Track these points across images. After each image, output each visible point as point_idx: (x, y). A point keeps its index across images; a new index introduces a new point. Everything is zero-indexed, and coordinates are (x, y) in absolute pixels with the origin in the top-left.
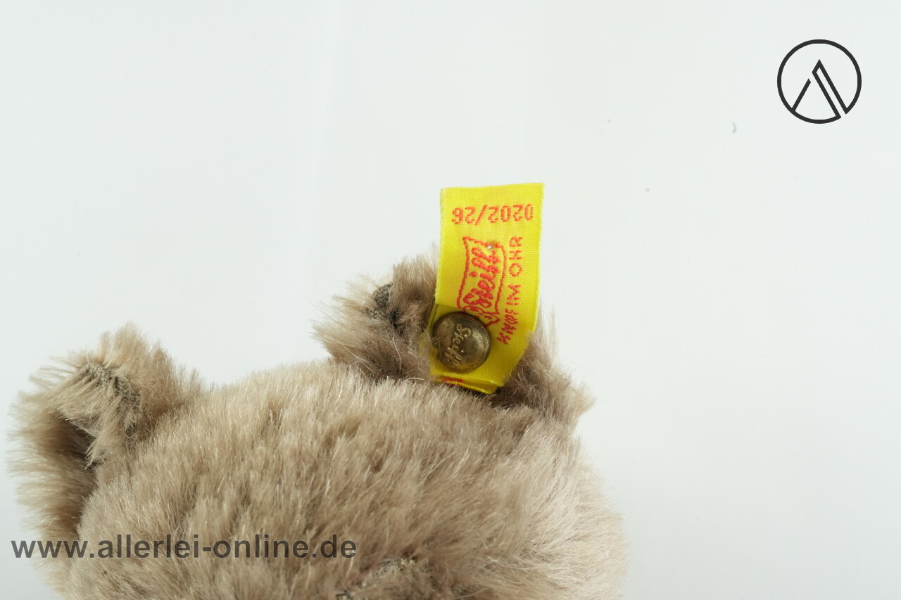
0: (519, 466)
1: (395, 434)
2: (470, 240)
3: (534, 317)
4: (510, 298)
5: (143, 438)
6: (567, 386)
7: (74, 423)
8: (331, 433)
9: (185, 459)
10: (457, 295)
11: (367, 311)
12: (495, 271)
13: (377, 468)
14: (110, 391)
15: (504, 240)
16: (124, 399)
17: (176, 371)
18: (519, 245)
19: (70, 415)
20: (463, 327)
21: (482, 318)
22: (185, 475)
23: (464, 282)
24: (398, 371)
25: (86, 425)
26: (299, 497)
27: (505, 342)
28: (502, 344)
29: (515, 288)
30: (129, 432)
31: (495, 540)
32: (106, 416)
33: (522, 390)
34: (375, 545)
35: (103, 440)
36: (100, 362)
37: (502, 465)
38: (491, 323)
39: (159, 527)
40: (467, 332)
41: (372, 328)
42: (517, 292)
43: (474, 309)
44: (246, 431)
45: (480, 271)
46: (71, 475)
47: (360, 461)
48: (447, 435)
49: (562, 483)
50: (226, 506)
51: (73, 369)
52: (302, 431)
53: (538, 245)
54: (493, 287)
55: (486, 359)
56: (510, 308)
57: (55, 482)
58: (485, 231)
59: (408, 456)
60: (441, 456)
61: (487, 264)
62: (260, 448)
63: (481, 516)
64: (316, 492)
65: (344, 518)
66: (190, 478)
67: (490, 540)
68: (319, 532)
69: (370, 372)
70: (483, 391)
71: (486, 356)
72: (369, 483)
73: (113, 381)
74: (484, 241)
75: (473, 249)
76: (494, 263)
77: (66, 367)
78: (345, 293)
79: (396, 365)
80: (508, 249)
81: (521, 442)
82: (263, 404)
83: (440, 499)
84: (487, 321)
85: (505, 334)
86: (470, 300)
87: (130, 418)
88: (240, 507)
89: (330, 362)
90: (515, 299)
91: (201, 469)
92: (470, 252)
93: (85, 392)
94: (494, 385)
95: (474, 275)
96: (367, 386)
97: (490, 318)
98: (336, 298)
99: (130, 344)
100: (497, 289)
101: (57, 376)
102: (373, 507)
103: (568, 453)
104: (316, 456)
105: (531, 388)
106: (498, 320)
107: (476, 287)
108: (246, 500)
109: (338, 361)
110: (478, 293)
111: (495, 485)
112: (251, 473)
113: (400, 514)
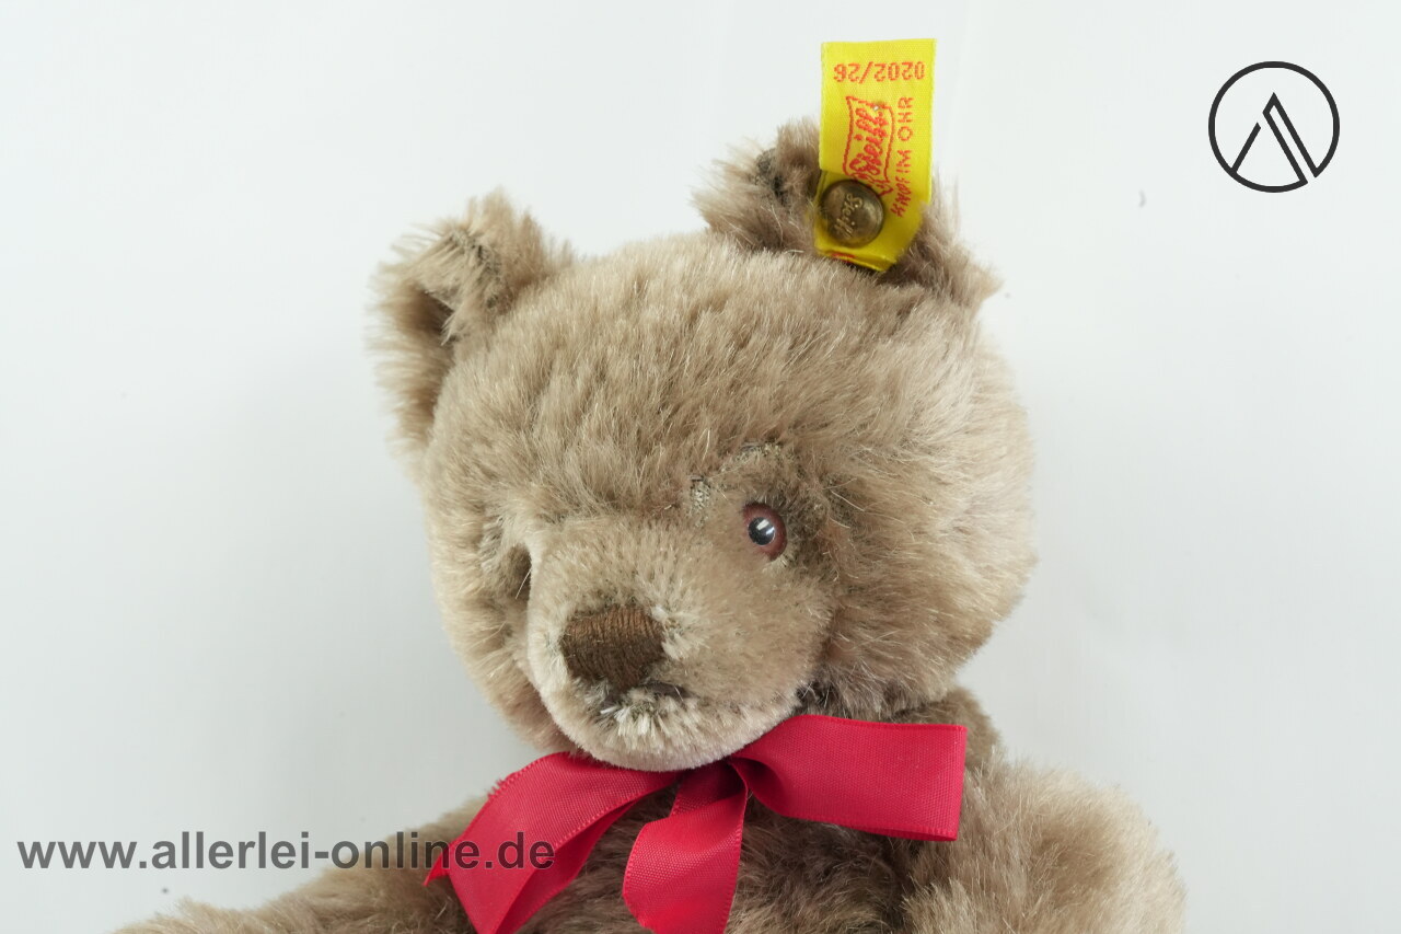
0: (902, 349)
1: (765, 310)
2: (854, 99)
3: (927, 186)
4: (899, 164)
5: (503, 312)
6: (965, 265)
7: (434, 296)
8: (697, 307)
9: (542, 332)
10: (843, 161)
11: (749, 178)
12: (883, 134)
13: (742, 345)
14: (472, 259)
15: (892, 102)
16: (487, 269)
17: (546, 241)
18: (909, 107)
19: (430, 286)
20: (854, 197)
21: (874, 187)
22: (542, 350)
23: (848, 146)
24: (779, 243)
25: (447, 298)
26: (656, 372)
27: (899, 214)
28: (895, 216)
29: (905, 154)
30: (490, 304)
31: (869, 428)
32: (467, 288)
33: (914, 267)
34: (735, 427)
35: (463, 312)
36: (464, 230)
37: (883, 346)
38: (884, 193)
39: (512, 406)
40: (858, 203)
41: (750, 194)
42: (907, 158)
43: (863, 176)
44: (609, 302)
45: (865, 134)
46: (431, 354)
47: (724, 337)
48: (822, 313)
49: (955, 369)
50: (579, 383)
51: (437, 238)
52: (665, 304)
53: (930, 107)
54: (881, 152)
55: (879, 232)
56: (901, 176)
57: (416, 362)
58: (871, 90)
59: (777, 331)
60: (815, 334)
61: (874, 127)
62: (621, 321)
63: (853, 401)
64: (676, 369)
65: (702, 396)
66: (546, 353)
67: (863, 426)
68: (675, 411)
69: (747, 242)
70: (873, 267)
71: (879, 229)
72: (732, 361)
73: (476, 249)
74: (870, 101)
75: (858, 110)
76: (881, 125)
77: (426, 234)
78: (725, 157)
79: (778, 237)
80: (897, 110)
81: (907, 323)
82: (630, 275)
83: (810, 379)
84: (879, 190)
85: (899, 205)
86: (857, 166)
87: (491, 290)
88: (594, 384)
89: (707, 231)
90: (906, 166)
91: (558, 344)
92: (854, 114)
93: (447, 262)
94: (886, 262)
95: (859, 138)
96: (740, 259)
97: (882, 187)
98: (716, 162)
99: (497, 210)
100: (885, 155)
101: (419, 244)
102: (734, 385)
103: (964, 337)
104: (678, 331)
105: (926, 265)
106: (891, 190)
107: (863, 151)
108: (601, 375)
109: (714, 230)
110: (865, 158)
111: (872, 367)
112: (609, 347)
113: (763, 394)
